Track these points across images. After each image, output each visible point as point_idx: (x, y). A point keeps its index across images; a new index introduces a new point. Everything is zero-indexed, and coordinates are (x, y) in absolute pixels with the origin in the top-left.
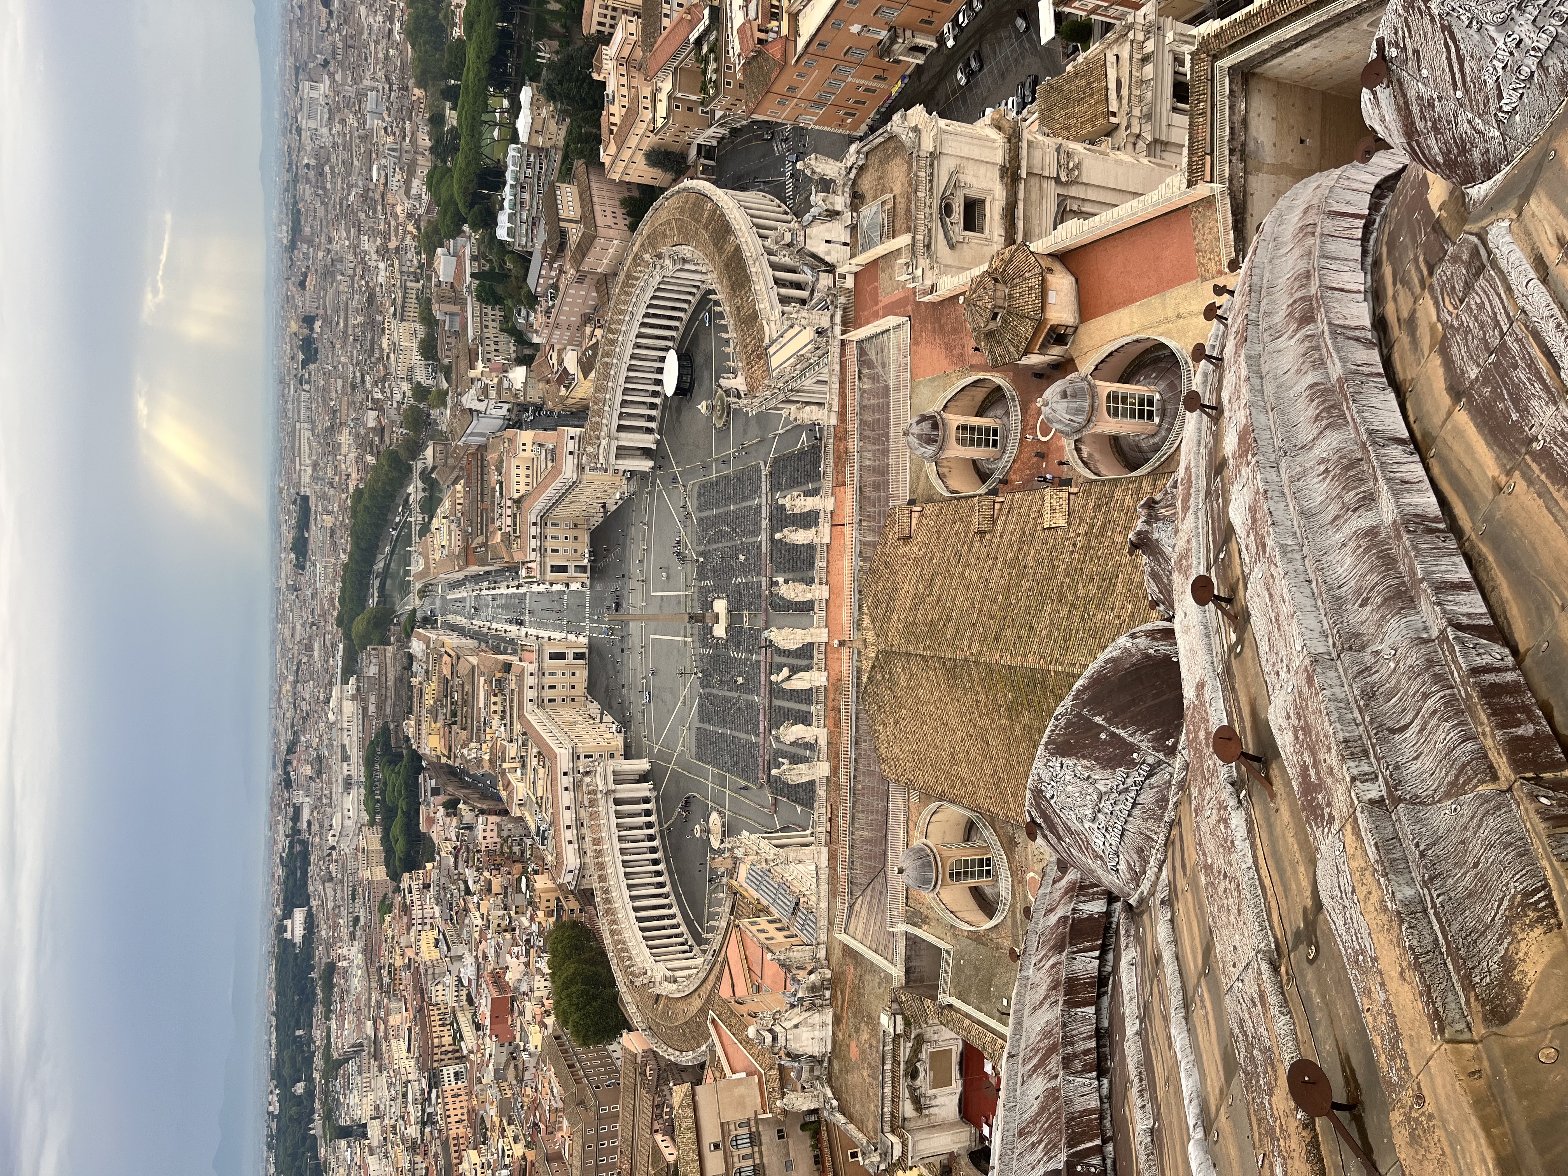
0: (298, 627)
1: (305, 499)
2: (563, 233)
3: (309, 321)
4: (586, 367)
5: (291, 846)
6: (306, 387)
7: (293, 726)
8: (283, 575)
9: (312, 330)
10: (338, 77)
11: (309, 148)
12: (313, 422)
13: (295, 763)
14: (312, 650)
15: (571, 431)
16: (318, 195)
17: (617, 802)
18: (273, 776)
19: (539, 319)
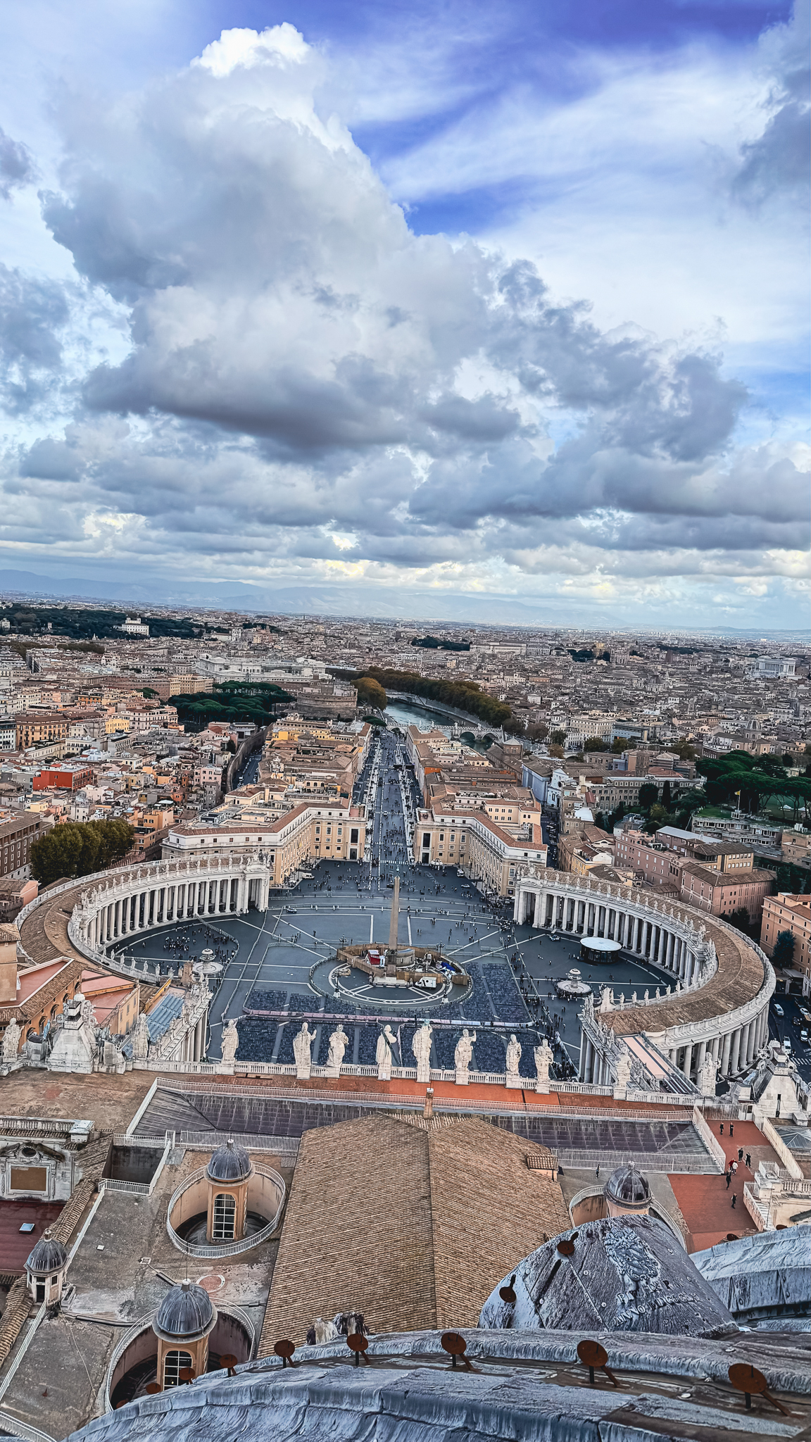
0: (368, 639)
1: (467, 648)
2: (712, 858)
3: (606, 656)
4: (599, 870)
5: (197, 626)
6: (554, 652)
7: (292, 631)
8: (407, 629)
9: (599, 658)
10: (802, 687)
11: (741, 662)
12: (527, 655)
13: (263, 631)
14: (350, 648)
15: (544, 856)
16: (705, 668)
17: (234, 882)
18: (253, 616)
19: (638, 835)
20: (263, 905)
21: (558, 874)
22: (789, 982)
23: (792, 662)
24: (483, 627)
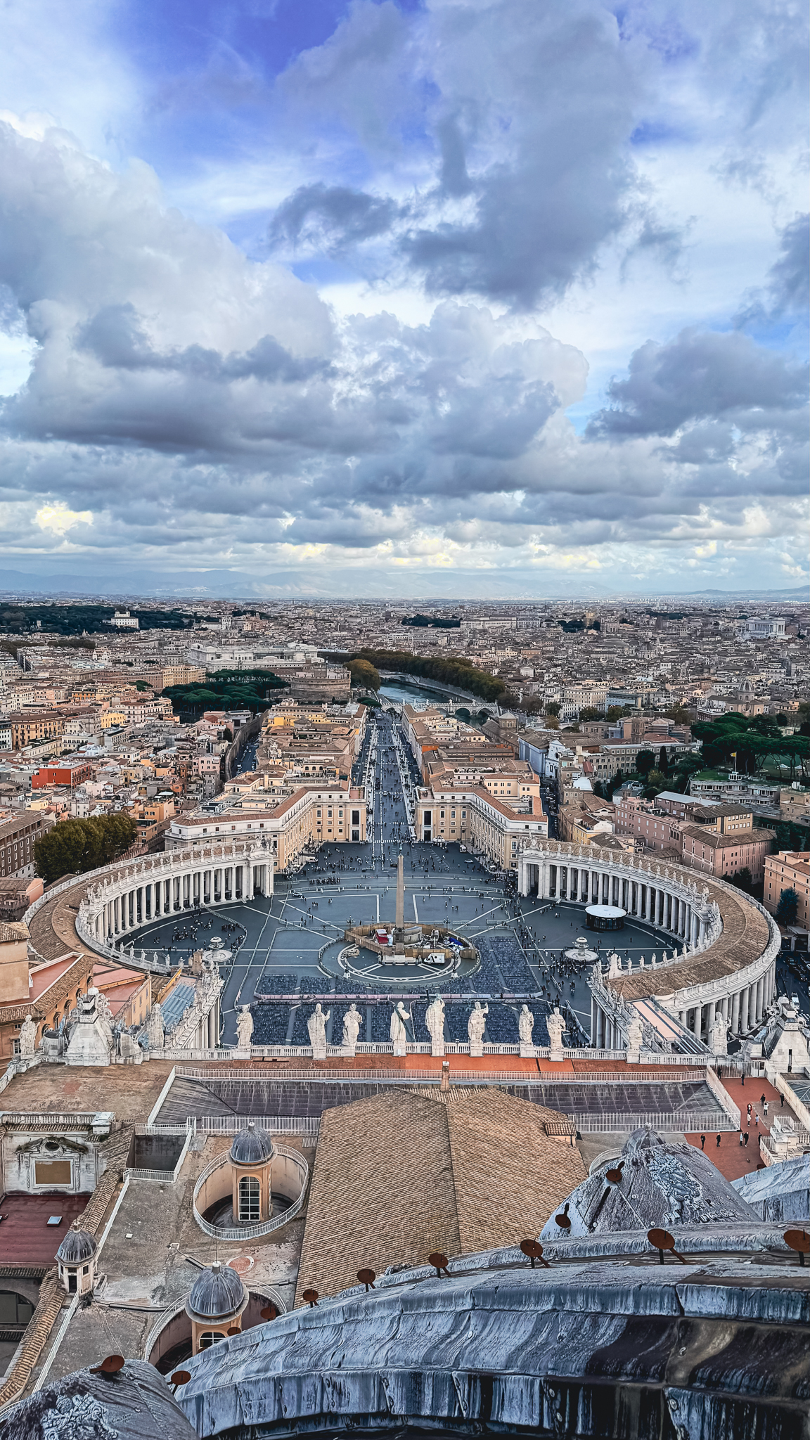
0: (358, 620)
1: (458, 625)
2: (711, 821)
3: (596, 626)
4: (600, 839)
5: (187, 617)
6: (544, 624)
7: (281, 617)
8: (396, 609)
9: (590, 628)
10: (792, 646)
11: (731, 625)
12: (518, 629)
13: (253, 618)
14: (341, 631)
15: (545, 828)
16: (695, 632)
17: (239, 869)
18: (242, 603)
19: (636, 801)
20: (269, 891)
21: (560, 844)
22: (794, 939)
23: (782, 621)
24: (472, 602)
